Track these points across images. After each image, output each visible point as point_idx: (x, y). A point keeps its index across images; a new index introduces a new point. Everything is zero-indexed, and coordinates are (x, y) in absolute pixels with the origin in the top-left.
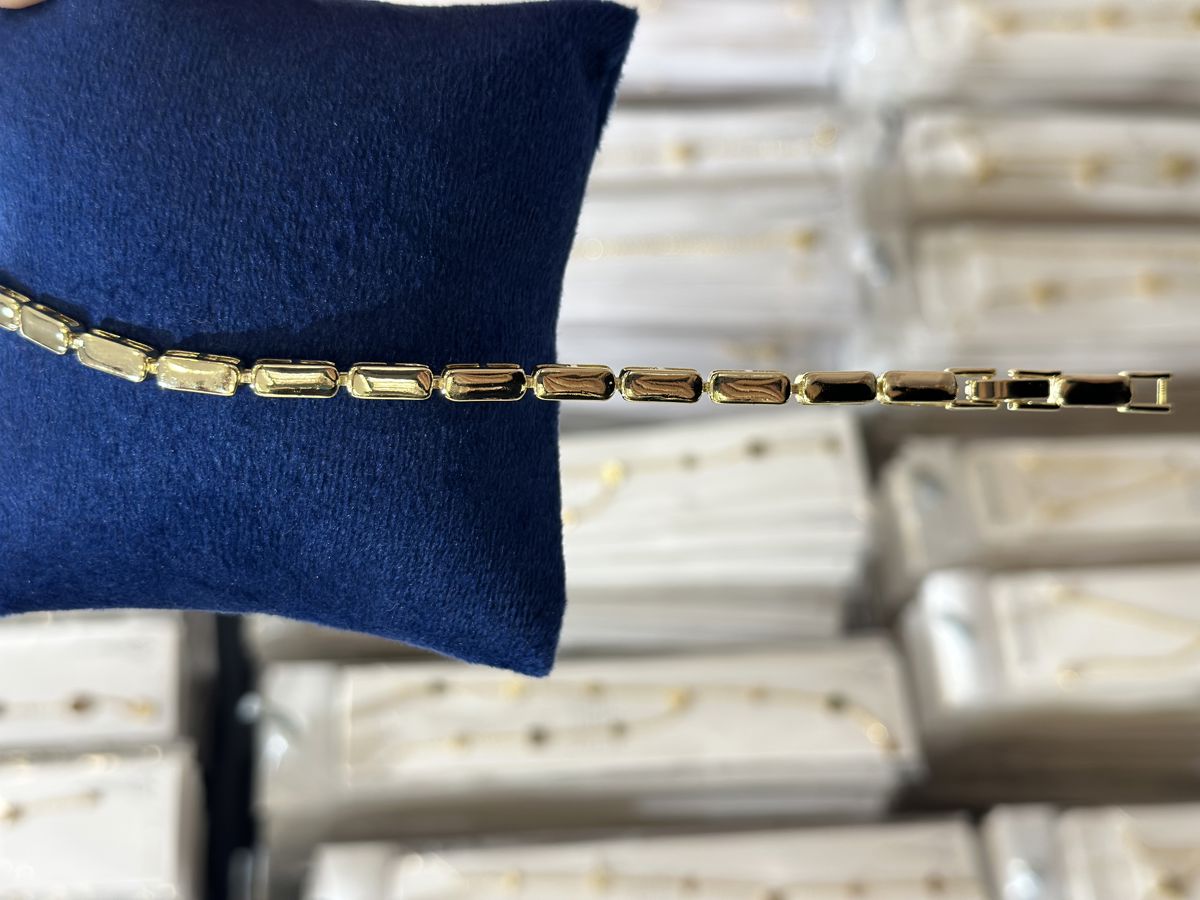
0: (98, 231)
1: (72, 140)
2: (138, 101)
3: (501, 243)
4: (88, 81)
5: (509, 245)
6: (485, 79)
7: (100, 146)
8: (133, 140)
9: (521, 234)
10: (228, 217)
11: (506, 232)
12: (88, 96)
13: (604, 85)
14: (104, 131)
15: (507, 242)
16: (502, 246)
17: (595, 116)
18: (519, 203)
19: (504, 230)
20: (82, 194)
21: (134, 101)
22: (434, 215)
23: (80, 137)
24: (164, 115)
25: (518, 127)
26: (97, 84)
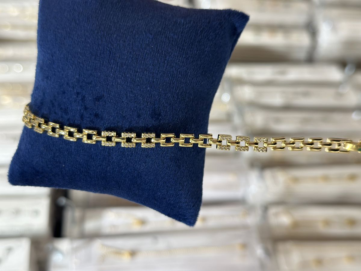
0: (72, 67)
1: (68, 38)
2: (90, 28)
3: (197, 84)
4: (75, 20)
5: (199, 85)
6: (199, 32)
7: (76, 40)
8: (87, 40)
9: (203, 82)
11: (199, 81)
12: (74, 25)
13: (235, 38)
14: (78, 36)
15: (198, 84)
16: (197, 85)
17: (231, 48)
18: (204, 72)
19: (198, 80)
20: (69, 55)
21: (88, 27)
22: (177, 73)
23: (70, 37)
24: (98, 33)
25: (207, 48)
26: (78, 21)
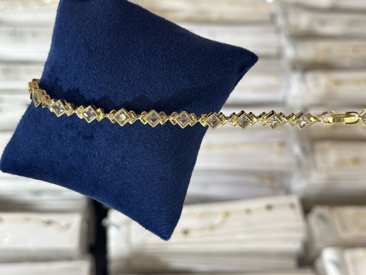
10: (125, 84)
